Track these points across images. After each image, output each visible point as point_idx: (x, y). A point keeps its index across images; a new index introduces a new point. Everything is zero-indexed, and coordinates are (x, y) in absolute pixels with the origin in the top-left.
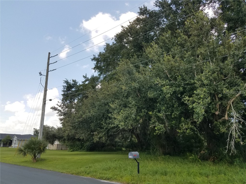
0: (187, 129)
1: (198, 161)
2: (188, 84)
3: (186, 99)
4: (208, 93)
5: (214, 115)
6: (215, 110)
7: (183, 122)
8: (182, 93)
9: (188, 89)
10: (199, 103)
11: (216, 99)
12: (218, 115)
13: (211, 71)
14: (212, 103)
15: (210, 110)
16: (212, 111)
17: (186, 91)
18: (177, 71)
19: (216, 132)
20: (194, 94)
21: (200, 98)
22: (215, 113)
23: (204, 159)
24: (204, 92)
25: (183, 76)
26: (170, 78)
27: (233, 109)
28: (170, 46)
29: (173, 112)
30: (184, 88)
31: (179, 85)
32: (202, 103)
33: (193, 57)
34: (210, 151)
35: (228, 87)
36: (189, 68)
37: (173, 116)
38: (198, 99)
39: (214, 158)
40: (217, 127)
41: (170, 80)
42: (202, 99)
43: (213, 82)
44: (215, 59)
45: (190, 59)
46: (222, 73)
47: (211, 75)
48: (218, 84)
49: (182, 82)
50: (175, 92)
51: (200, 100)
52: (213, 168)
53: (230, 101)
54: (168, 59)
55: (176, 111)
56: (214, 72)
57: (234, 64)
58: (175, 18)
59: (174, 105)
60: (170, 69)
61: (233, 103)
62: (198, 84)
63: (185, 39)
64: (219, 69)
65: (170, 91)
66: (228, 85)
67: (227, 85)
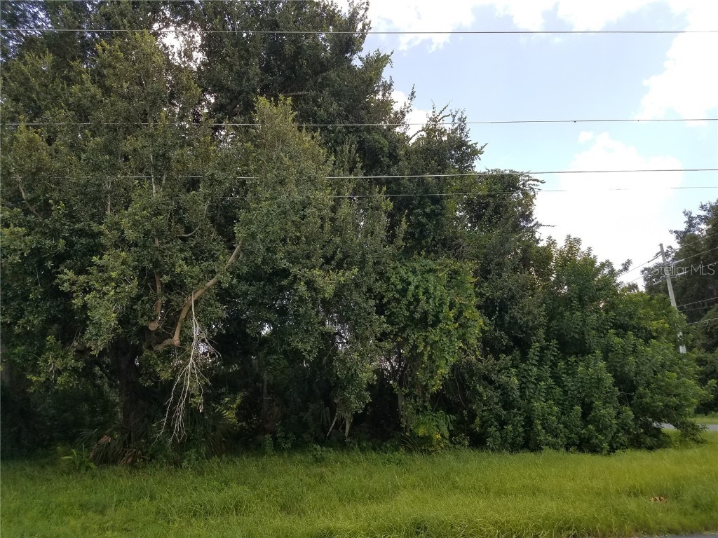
0: (59, 373)
1: (88, 468)
2: (82, 233)
3: (65, 277)
4: (135, 268)
5: (144, 331)
6: (150, 318)
7: (50, 349)
8: (60, 259)
9: (81, 247)
10: (105, 294)
11: (155, 288)
12: (157, 333)
13: (151, 207)
14: (142, 299)
15: (136, 317)
16: (142, 321)
17: (72, 252)
18: (53, 186)
19: (146, 381)
20: (92, 264)
21: (110, 278)
22: (147, 328)
23: (106, 459)
24: (123, 264)
25: (71, 206)
26: (28, 202)
27: (194, 318)
28: (44, 103)
29: (20, 314)
30: (70, 244)
31: (55, 230)
32: (112, 293)
33: (108, 157)
34: (127, 435)
35: (192, 260)
36: (93, 185)
37: (17, 330)
38: (104, 281)
39: (135, 456)
40: (149, 365)
41: (28, 209)
42: (113, 284)
43: (154, 240)
44: (167, 179)
45: (97, 157)
46: (180, 221)
47: (148, 219)
48: (165, 246)
49: (64, 224)
50: (36, 252)
51: (107, 284)
52: (125, 483)
53: (191, 295)
54: (31, 141)
55: (31, 312)
56: (157, 213)
57: (211, 201)
58: (74, 22)
59: (29, 291)
60: (33, 174)
61: (196, 302)
62: (109, 237)
63: (93, 97)
64: (173, 206)
65: (23, 246)
66: (190, 253)
67: (188, 254)
